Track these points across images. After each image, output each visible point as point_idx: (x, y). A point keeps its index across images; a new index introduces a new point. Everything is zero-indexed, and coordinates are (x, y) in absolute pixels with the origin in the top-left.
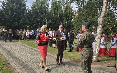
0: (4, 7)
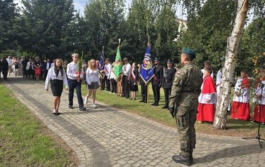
0: (28, 12)
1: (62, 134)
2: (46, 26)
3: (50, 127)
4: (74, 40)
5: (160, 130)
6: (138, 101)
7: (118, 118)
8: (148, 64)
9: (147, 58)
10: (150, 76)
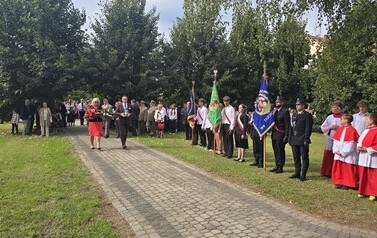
0: (98, 39)
1: (131, 218)
2: (121, 57)
4: (156, 75)
6: (248, 164)
7: (217, 193)
10: (267, 125)
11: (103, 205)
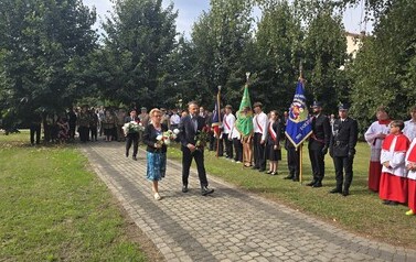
0: (110, 40)
1: (158, 239)
2: (136, 60)
3: (139, 223)
4: (175, 79)
5: (332, 238)
6: (282, 177)
7: (250, 210)
8: (299, 112)
9: (298, 102)
10: (304, 133)
11: (126, 225)
